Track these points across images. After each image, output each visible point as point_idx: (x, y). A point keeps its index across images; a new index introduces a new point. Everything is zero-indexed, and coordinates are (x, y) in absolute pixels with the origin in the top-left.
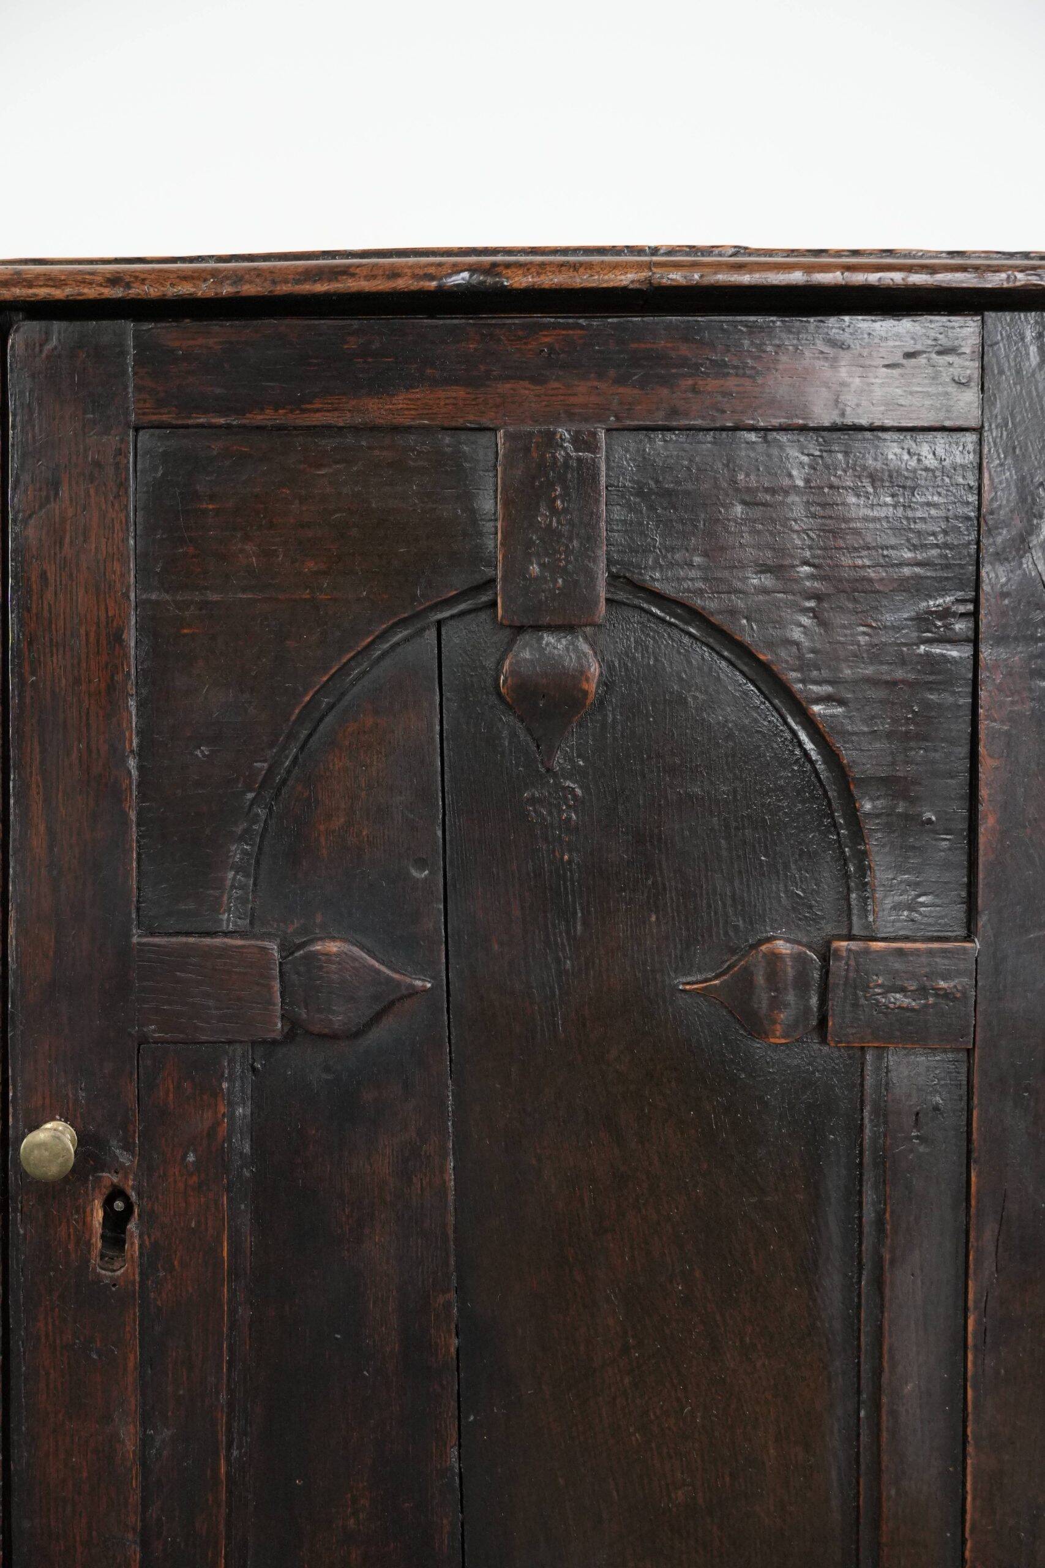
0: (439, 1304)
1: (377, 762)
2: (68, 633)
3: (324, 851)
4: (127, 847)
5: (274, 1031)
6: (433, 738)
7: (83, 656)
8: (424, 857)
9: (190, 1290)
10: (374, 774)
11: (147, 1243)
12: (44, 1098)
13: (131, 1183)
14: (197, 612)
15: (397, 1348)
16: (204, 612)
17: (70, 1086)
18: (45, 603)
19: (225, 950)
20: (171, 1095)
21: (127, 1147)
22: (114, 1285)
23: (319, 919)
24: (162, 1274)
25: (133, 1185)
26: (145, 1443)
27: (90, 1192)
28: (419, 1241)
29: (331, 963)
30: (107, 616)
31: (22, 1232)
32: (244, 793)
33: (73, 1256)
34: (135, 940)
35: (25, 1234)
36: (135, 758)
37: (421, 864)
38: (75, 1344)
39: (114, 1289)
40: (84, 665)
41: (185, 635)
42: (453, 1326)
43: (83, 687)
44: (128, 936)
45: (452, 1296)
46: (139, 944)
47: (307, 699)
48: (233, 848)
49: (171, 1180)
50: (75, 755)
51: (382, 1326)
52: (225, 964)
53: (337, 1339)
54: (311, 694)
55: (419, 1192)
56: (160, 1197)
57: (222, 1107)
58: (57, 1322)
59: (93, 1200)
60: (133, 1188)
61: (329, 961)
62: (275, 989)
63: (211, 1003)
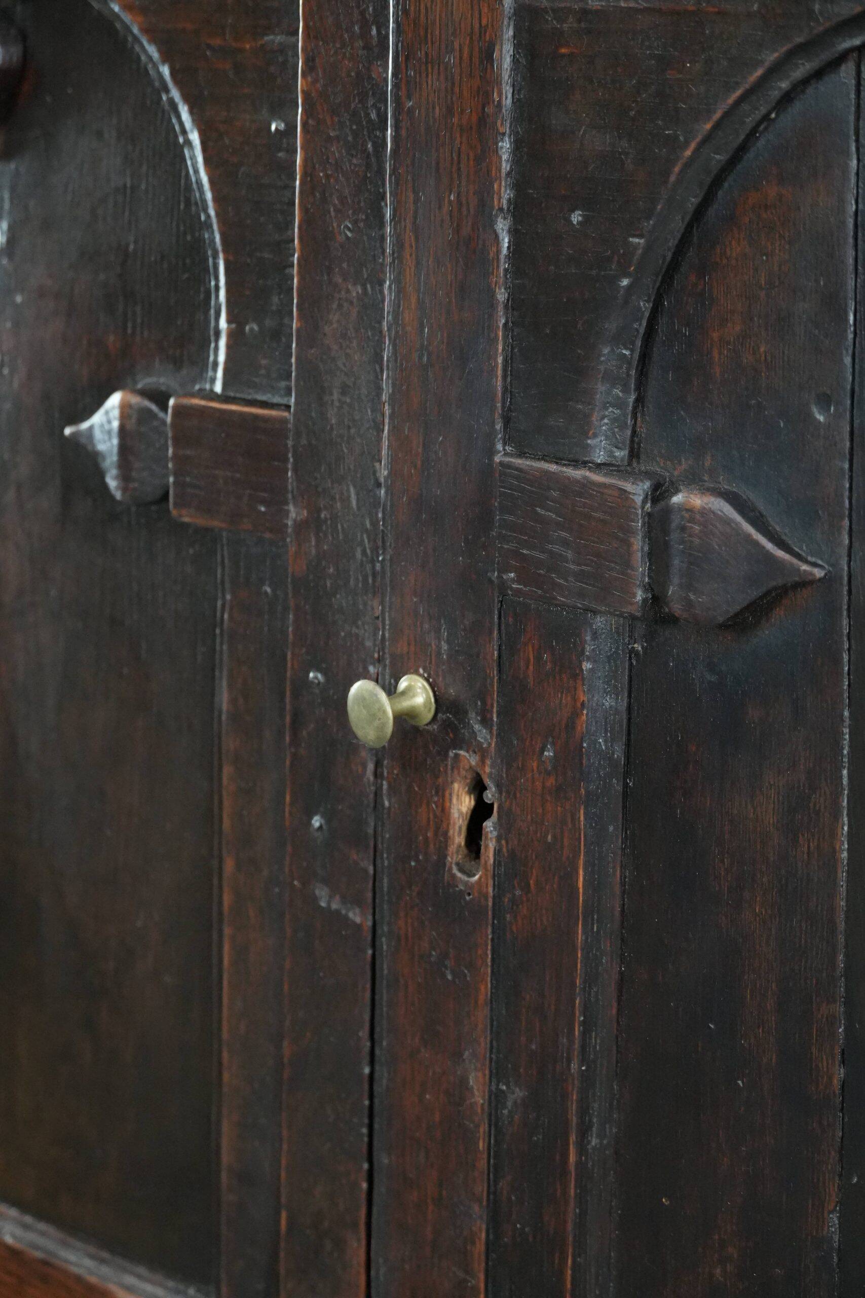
0: (822, 1015)
1: (780, 250)
2: (443, 46)
3: (717, 370)
4: (492, 335)
5: (632, 604)
6: (844, 223)
7: (457, 78)
8: (829, 392)
9: (545, 922)
10: (776, 268)
11: (505, 850)
12: (409, 644)
13: (488, 770)
14: (575, 25)
15: (774, 1060)
16: (583, 25)
17: (433, 634)
18: (422, 6)
19: (585, 486)
20: (531, 667)
21: (485, 721)
22: (469, 894)
23: (708, 462)
24: (518, 892)
25: (491, 773)
26: (496, 1099)
27: (449, 772)
28: (804, 925)
29: (695, 523)
30: (480, 24)
31: (387, 804)
32: (618, 278)
33: (432, 846)
34: (497, 459)
35: (389, 808)
36: (505, 218)
37: (825, 401)
38: (431, 955)
39: (468, 898)
40: (457, 90)
41: (563, 56)
42: (838, 1051)
43: (455, 120)
44: (492, 452)
45: (839, 1009)
46: (501, 464)
47: (688, 153)
48: (606, 351)
49: (529, 775)
50: (446, 209)
51: (759, 1027)
52: (585, 505)
53: (710, 1028)
54: (693, 145)
55: (805, 856)
56: (518, 795)
57: (581, 694)
58: (416, 924)
59: (452, 783)
60: (490, 775)
61: (692, 520)
62: (635, 547)
63: (570, 555)
